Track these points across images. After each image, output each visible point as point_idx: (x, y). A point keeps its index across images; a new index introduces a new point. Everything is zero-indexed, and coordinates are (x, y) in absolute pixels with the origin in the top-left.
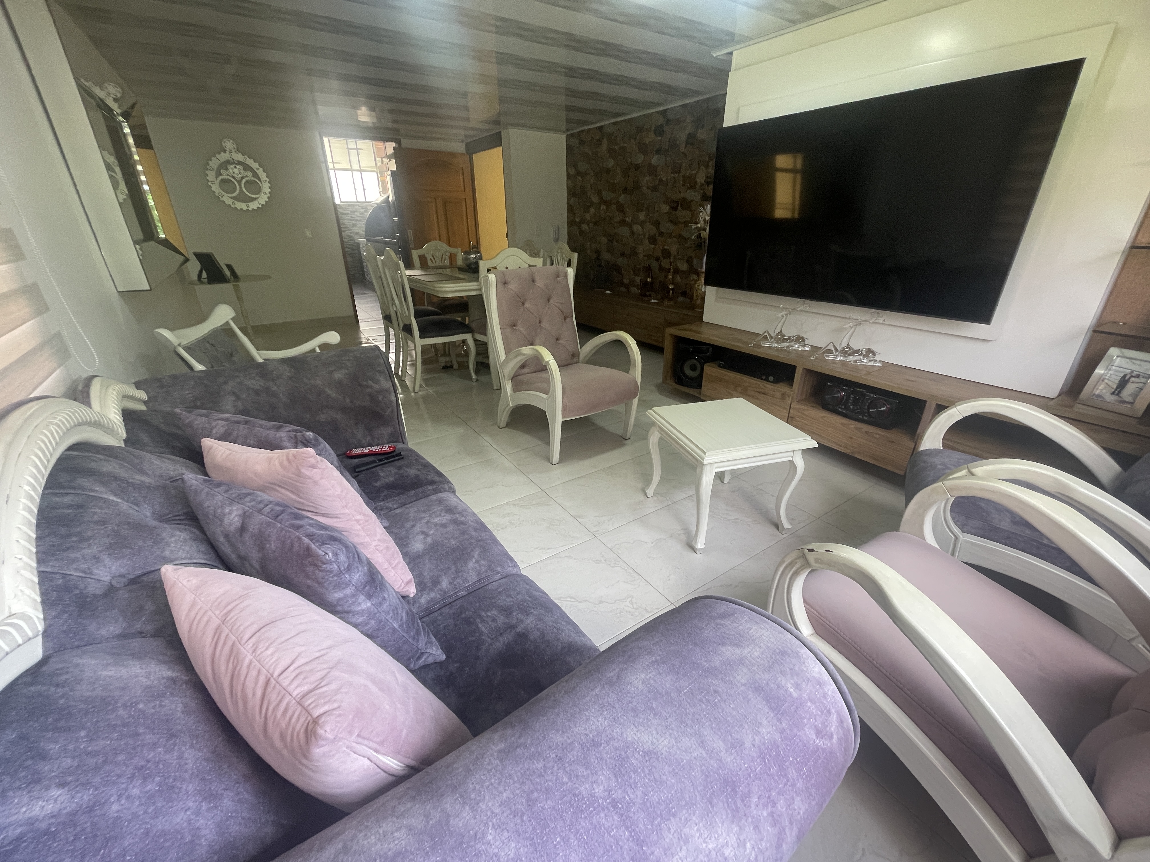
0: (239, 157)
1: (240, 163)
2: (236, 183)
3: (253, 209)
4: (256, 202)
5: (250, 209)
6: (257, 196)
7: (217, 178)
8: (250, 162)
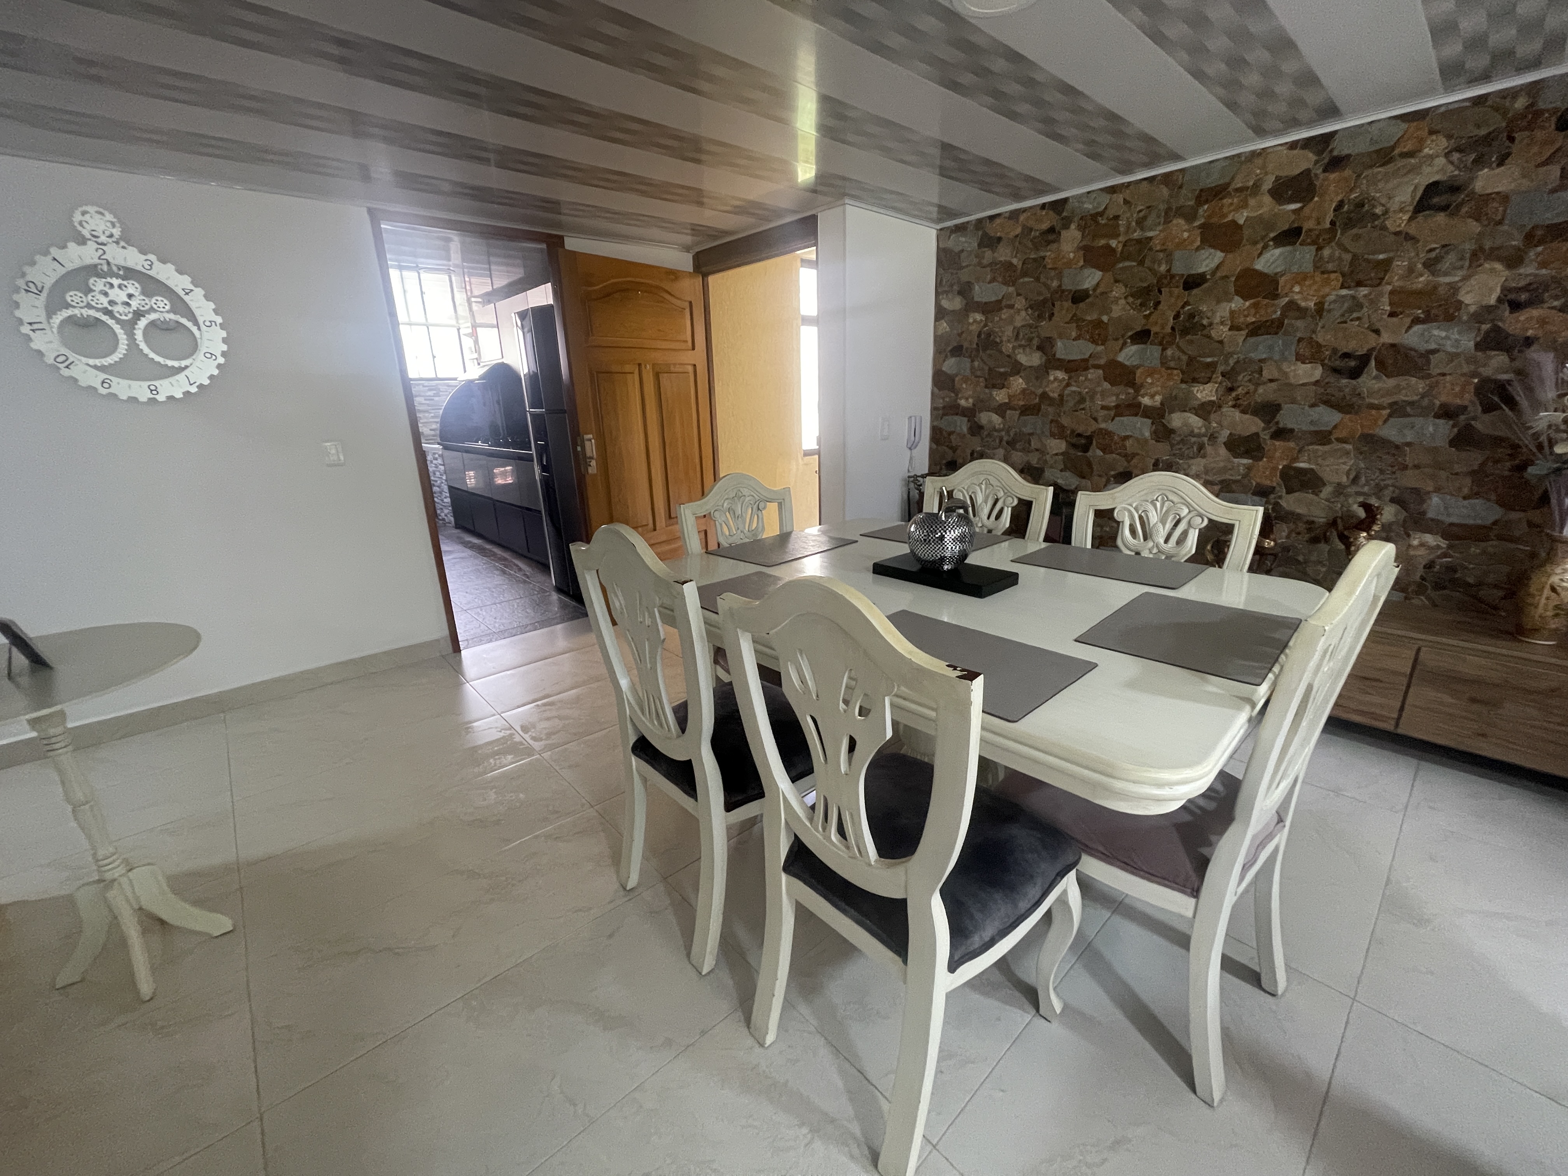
0: (133, 258)
1: (129, 273)
2: (117, 328)
3: (171, 398)
4: (181, 377)
5: (161, 398)
6: (184, 363)
7: (50, 313)
8: (166, 273)
